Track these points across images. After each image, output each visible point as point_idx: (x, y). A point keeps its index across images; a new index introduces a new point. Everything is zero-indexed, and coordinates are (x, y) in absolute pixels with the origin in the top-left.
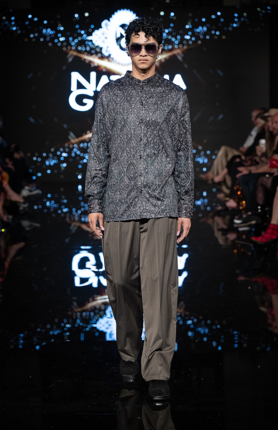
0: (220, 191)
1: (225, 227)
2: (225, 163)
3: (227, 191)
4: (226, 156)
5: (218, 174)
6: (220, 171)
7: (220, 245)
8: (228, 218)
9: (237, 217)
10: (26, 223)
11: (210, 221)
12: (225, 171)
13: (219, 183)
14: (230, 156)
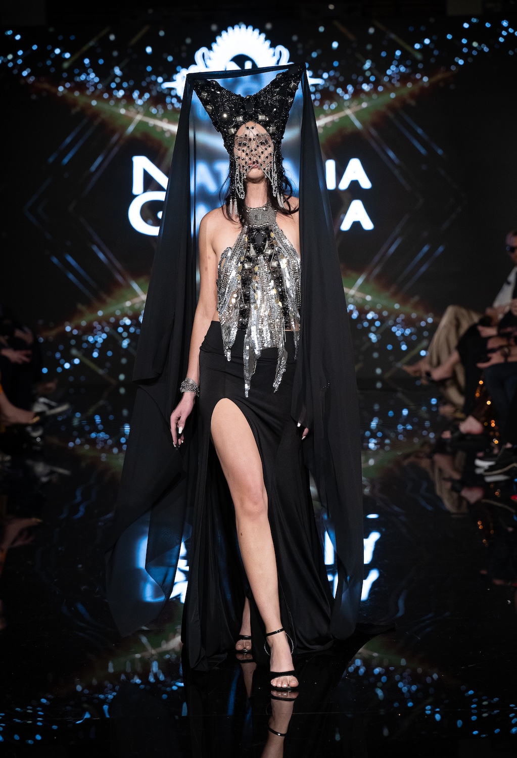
0: (444, 400)
1: (457, 476)
2: (454, 342)
3: (459, 399)
4: (458, 326)
5: (439, 363)
6: (444, 356)
7: (448, 513)
8: (461, 455)
9: (480, 454)
10: (40, 468)
11: (425, 463)
12: (455, 356)
13: (442, 383)
14: (465, 326)
